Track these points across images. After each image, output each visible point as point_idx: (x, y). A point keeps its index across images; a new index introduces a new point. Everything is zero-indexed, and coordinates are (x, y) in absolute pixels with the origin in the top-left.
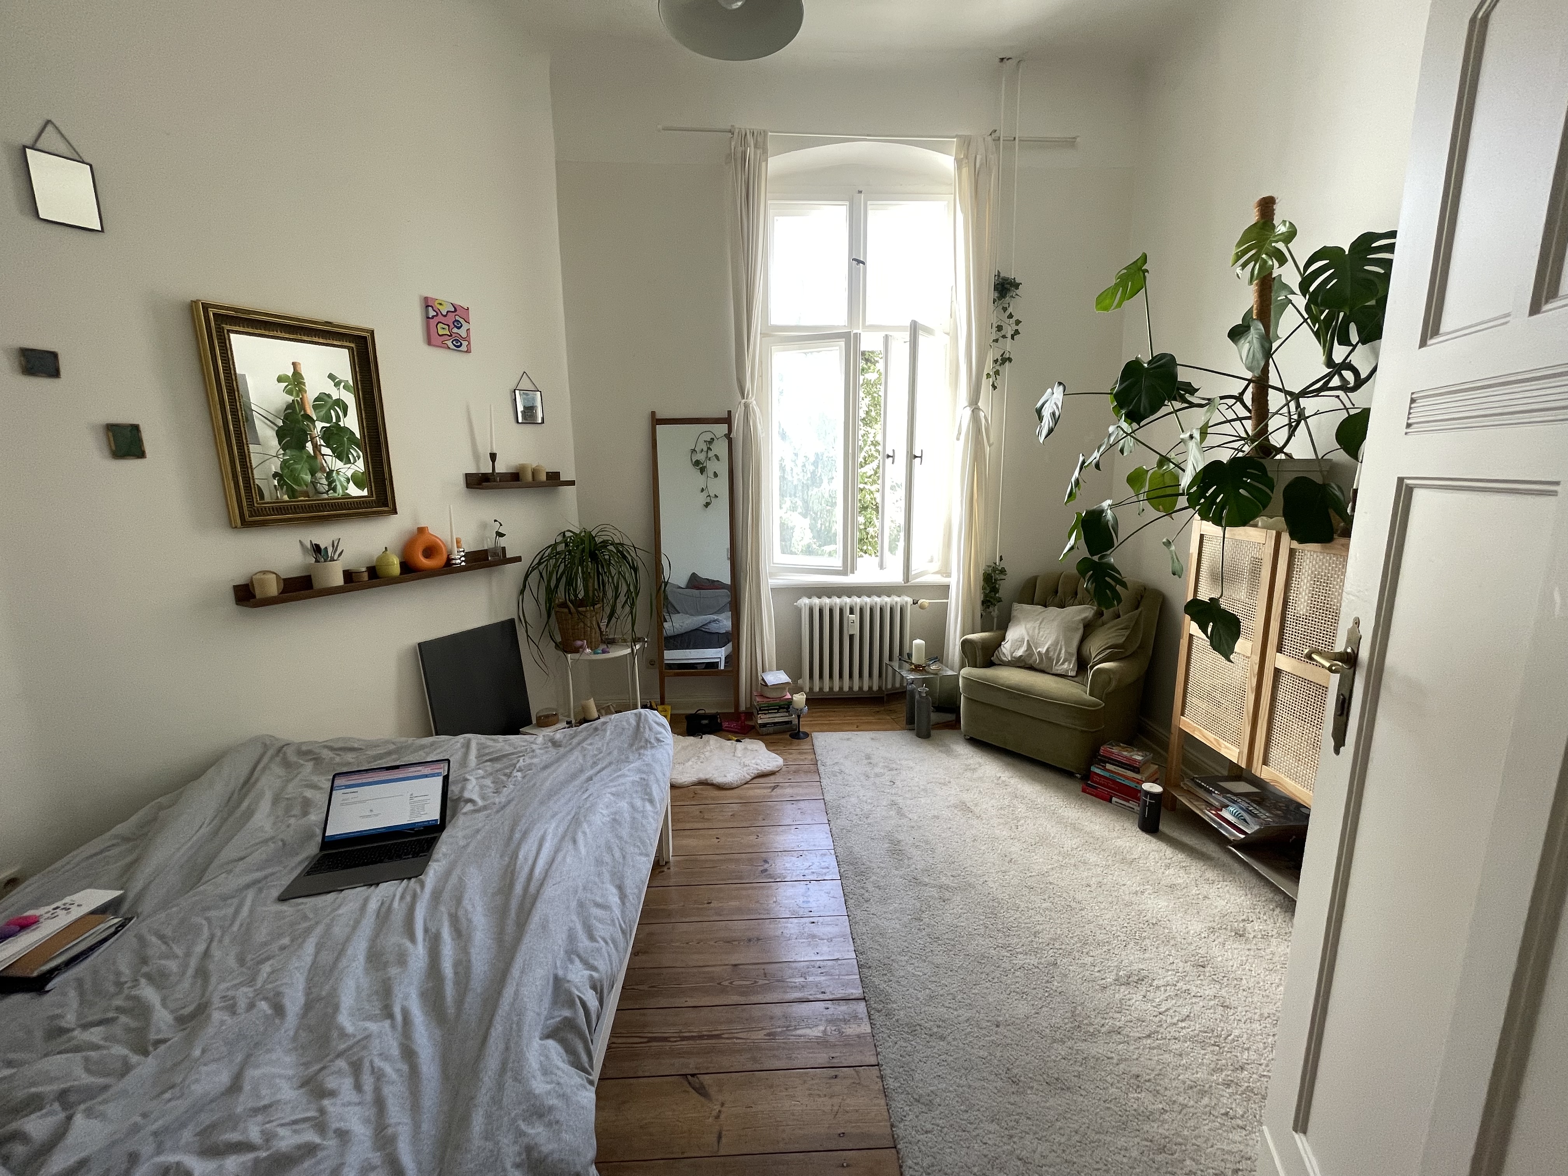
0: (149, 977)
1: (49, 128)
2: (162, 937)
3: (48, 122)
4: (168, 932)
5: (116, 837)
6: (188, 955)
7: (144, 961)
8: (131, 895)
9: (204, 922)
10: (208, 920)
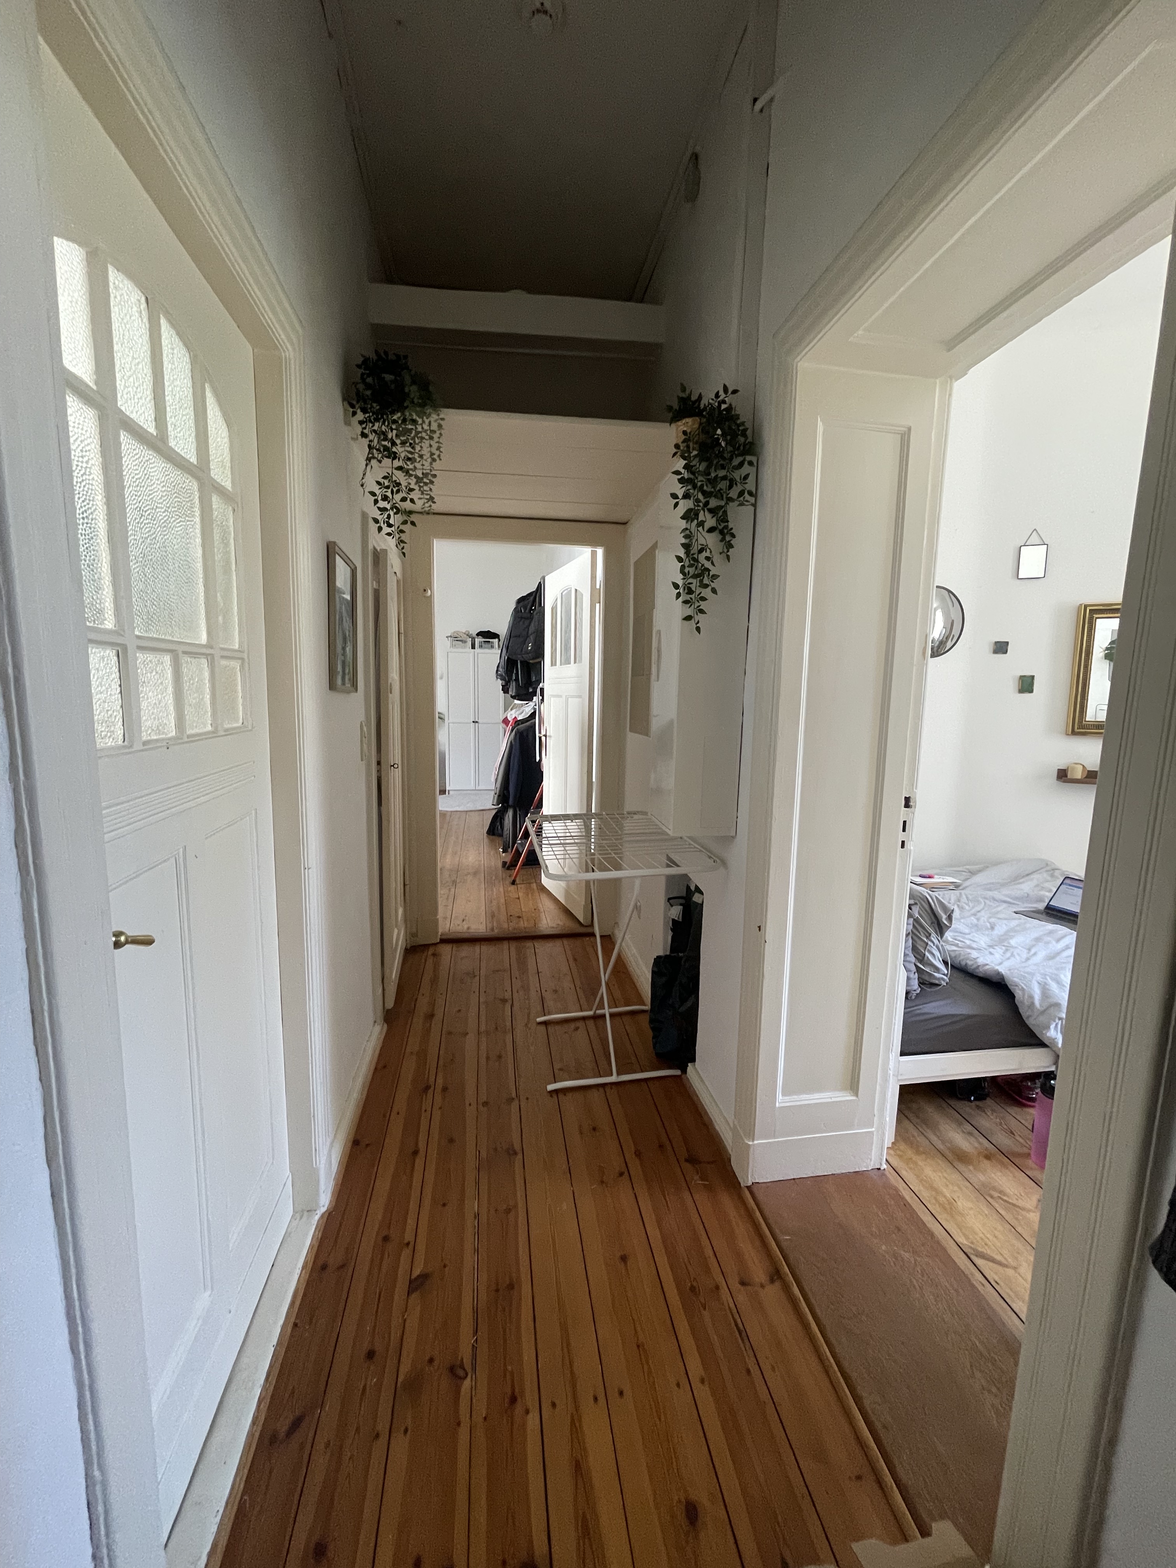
0: (958, 906)
1: (1035, 532)
2: (967, 898)
3: (1035, 530)
4: (970, 897)
5: (968, 869)
6: (973, 908)
7: (959, 901)
8: (964, 885)
9: (983, 903)
10: (985, 903)
